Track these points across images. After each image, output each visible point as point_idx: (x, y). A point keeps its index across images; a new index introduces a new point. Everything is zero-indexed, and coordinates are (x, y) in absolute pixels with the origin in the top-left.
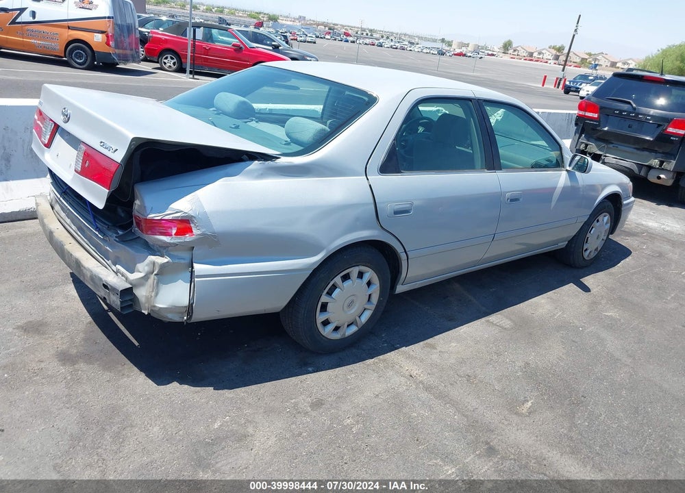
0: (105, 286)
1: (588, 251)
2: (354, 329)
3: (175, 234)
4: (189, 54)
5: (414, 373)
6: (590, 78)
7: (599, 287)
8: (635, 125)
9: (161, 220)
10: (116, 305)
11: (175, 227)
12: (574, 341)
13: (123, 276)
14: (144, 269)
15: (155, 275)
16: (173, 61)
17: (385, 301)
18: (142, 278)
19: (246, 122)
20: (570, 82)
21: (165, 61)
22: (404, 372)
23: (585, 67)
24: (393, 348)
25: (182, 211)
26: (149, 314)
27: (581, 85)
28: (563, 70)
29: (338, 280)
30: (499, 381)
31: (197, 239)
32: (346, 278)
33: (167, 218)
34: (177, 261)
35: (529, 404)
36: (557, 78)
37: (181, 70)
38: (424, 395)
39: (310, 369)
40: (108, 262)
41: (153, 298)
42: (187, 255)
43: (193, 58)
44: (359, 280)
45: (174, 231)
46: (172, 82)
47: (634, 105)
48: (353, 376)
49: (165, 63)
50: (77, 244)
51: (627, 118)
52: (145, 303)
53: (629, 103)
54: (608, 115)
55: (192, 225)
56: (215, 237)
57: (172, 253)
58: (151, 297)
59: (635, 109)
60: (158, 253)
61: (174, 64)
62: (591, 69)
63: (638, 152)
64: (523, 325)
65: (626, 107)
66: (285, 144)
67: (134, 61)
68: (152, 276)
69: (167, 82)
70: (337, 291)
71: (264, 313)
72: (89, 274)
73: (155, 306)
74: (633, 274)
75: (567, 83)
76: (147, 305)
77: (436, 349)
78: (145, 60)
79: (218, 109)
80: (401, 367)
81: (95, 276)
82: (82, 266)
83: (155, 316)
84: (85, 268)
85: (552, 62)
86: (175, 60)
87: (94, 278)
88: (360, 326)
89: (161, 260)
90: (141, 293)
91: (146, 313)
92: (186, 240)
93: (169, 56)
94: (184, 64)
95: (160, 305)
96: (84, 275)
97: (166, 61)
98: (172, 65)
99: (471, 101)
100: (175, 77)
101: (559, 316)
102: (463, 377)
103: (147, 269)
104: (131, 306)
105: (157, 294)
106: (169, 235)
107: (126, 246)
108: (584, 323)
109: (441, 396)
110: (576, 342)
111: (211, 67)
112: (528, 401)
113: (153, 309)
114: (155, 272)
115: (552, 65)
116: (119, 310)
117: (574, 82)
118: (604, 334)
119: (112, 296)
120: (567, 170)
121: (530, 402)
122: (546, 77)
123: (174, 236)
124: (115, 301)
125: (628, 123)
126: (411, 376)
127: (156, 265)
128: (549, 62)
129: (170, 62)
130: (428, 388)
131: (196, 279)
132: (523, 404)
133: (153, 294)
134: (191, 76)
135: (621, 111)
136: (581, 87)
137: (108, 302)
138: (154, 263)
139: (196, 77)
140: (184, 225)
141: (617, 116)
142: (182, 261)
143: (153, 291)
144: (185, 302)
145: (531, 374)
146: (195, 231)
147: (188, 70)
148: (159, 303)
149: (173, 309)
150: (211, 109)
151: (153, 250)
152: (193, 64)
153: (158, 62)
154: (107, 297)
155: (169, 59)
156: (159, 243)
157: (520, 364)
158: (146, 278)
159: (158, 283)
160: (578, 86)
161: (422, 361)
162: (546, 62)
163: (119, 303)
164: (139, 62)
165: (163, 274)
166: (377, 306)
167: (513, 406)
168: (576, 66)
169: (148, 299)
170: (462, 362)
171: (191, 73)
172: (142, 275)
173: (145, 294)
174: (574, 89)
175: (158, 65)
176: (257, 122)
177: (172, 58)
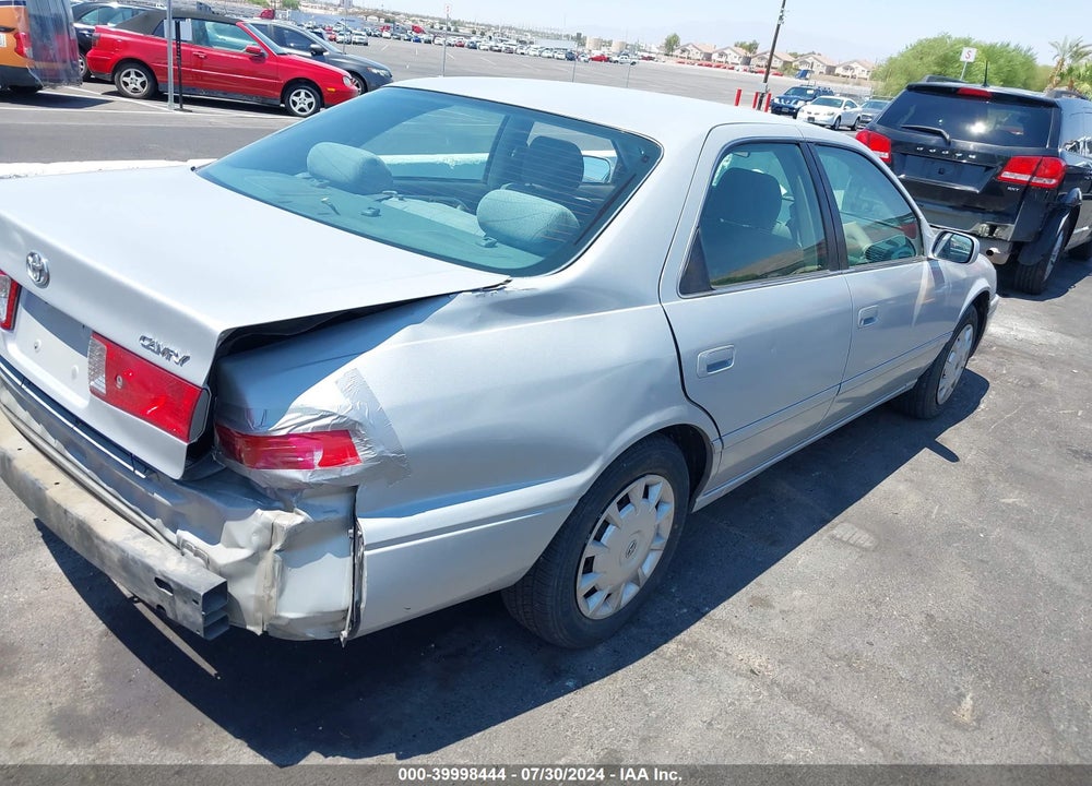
0: (160, 583)
1: (944, 390)
2: (633, 590)
3: (321, 464)
4: (171, 67)
5: (755, 664)
6: (809, 92)
7: (974, 452)
8: (950, 170)
9: (288, 436)
10: (193, 623)
11: (318, 448)
12: (982, 561)
13: (197, 554)
14: (250, 541)
15: (277, 551)
16: (140, 80)
17: (681, 529)
18: (247, 560)
19: (380, 200)
20: (780, 99)
21: (125, 79)
22: (738, 664)
23: (788, 75)
24: (698, 614)
25: (333, 414)
26: (265, 633)
27: (796, 103)
28: (766, 81)
29: (613, 508)
30: (901, 659)
31: (368, 470)
32: (624, 502)
33: (300, 430)
34: (323, 517)
35: (968, 703)
36: (757, 94)
37: (156, 94)
38: (790, 710)
39: (570, 684)
40: (154, 522)
41: (273, 601)
42: (340, 504)
43: (178, 74)
44: (644, 502)
45: (318, 456)
46: (144, 116)
47: (948, 137)
48: (652, 687)
49: (126, 84)
50: (72, 484)
51: (938, 157)
52: (257, 611)
53: (939, 134)
54: (906, 155)
55: (355, 441)
56: (401, 460)
57: (310, 502)
58: (270, 598)
59: (949, 143)
60: (277, 504)
61: (143, 84)
62: (800, 78)
63: (956, 213)
64: (890, 538)
65: (934, 140)
66: (486, 246)
67: (70, 82)
68: (270, 555)
69: (136, 118)
70: (610, 530)
71: (487, 592)
72: (115, 556)
73: (279, 618)
74: (1010, 421)
75: (777, 101)
76: (259, 615)
77: (771, 606)
78: (87, 79)
79: (315, 176)
80: (728, 654)
81: (134, 560)
82: (98, 537)
83: (278, 635)
84: (104, 542)
85: (741, 67)
86: (144, 78)
87: (129, 565)
88: (642, 582)
89: (288, 520)
90: (245, 592)
91: (259, 632)
92: (343, 474)
93: (132, 71)
94: (160, 85)
95: (290, 614)
96: (102, 557)
97: (127, 80)
98: (139, 86)
99: (798, 145)
100: (149, 109)
101: (938, 513)
102: (838, 660)
103: (256, 540)
104: (224, 620)
105: (281, 592)
106: (307, 466)
107: (203, 491)
108: (980, 522)
109: (820, 707)
110: (987, 562)
111: (210, 90)
112: (965, 697)
113: (275, 622)
114: (277, 546)
115: (741, 72)
116: (201, 633)
117: (785, 100)
118: (1021, 541)
119: (180, 604)
120: (929, 259)
121: (968, 698)
122: (740, 91)
123: (318, 468)
124: (193, 617)
125: (938, 165)
126: (752, 671)
127: (278, 530)
128: (737, 67)
129: (134, 81)
130: (791, 693)
131: (366, 553)
132: (959, 704)
133: (274, 592)
134: (178, 106)
135: (927, 147)
136: (797, 107)
137: (170, 615)
138: (272, 528)
139: (185, 107)
140: (337, 441)
141: (919, 154)
142: (333, 516)
143: (272, 586)
144: (343, 599)
145: (946, 636)
146: (362, 453)
147: (171, 94)
148: (287, 611)
149: (319, 619)
150: (300, 175)
151: (265, 497)
152: (179, 85)
153: (112, 83)
154: (165, 605)
155: (133, 76)
156: (284, 485)
157: (918, 618)
158: (255, 559)
159: (282, 570)
160: (792, 105)
161: (758, 636)
162: (732, 69)
163: (201, 620)
164: (78, 83)
165: (295, 547)
166: (670, 541)
167: (943, 707)
168: (776, 74)
169: (262, 603)
170: (825, 627)
171: (176, 100)
172: (245, 553)
173: (253, 593)
174: (787, 110)
175: (113, 88)
176: (401, 199)
177: (138, 75)
